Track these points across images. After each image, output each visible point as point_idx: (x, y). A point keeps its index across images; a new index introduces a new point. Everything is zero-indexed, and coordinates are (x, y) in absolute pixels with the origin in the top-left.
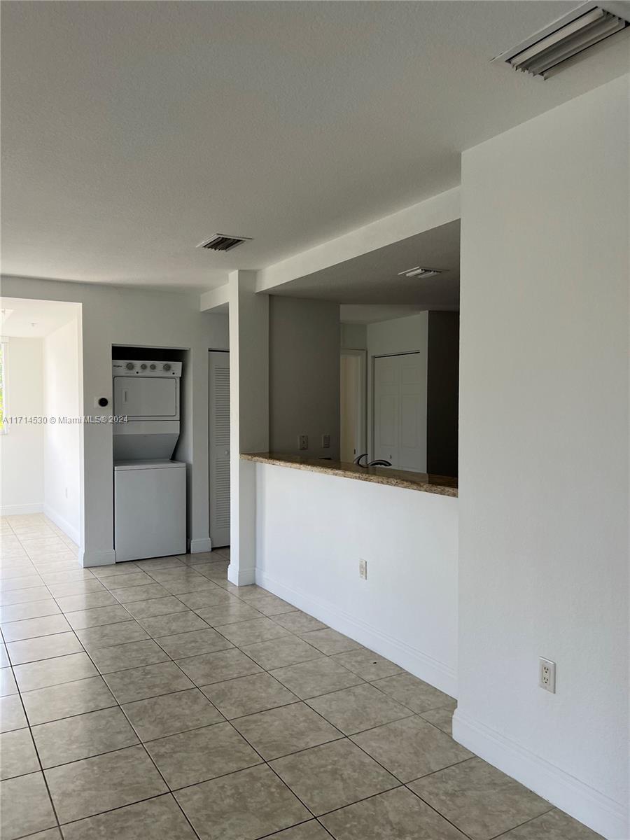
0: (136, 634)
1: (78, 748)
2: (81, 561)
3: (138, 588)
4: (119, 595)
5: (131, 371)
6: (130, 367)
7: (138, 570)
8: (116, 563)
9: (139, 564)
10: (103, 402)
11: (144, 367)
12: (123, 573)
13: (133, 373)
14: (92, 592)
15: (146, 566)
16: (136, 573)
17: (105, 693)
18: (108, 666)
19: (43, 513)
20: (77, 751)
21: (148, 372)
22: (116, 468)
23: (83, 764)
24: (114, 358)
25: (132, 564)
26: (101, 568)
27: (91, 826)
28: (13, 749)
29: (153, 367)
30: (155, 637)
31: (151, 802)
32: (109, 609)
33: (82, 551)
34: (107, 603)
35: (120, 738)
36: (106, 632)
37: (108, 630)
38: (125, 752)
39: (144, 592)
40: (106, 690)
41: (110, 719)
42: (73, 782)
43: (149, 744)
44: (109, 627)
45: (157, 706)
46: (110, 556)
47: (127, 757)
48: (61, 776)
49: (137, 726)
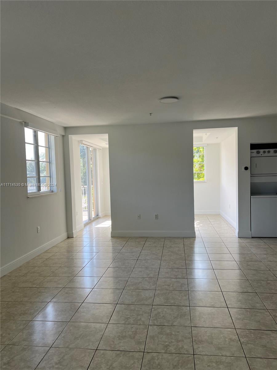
0: (262, 267)
1: (241, 304)
2: (237, 235)
3: (262, 249)
4: (254, 250)
5: (258, 154)
6: (258, 153)
7: (262, 241)
8: (252, 237)
9: (262, 239)
10: (246, 168)
11: (264, 152)
12: (255, 242)
13: (260, 155)
14: (241, 247)
15: (265, 240)
16: (261, 242)
17: (250, 287)
18: (251, 277)
19: (220, 214)
20: (240, 305)
21: (266, 154)
22: (251, 196)
23: (243, 310)
24: (251, 149)
25: (259, 239)
26: (246, 239)
27: (248, 332)
28: (216, 297)
29: (269, 152)
30: (271, 270)
31: (273, 332)
32: (250, 255)
33: (237, 231)
34: (249, 253)
35: (258, 305)
36: (249, 264)
37: (250, 263)
38: (260, 311)
39: (265, 251)
40: (250, 286)
41: (253, 297)
42: (240, 315)
43: (271, 310)
44: (250, 262)
45: (273, 298)
46: (249, 234)
47: (261, 313)
48: (235, 312)
49: (265, 303)
